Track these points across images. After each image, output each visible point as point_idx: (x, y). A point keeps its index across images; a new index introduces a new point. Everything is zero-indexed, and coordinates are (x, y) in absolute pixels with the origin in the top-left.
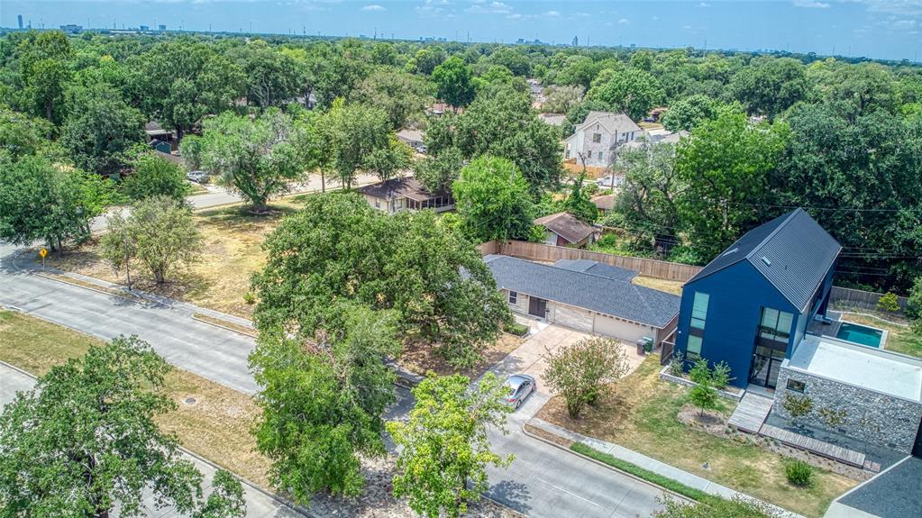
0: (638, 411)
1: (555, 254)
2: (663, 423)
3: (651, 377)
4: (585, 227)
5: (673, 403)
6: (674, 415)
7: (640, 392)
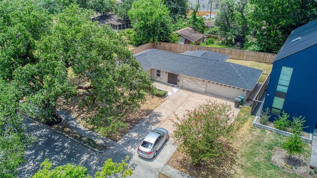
0: (242, 156)
1: (184, 49)
2: (263, 166)
3: (246, 125)
4: (199, 34)
5: (266, 147)
6: (269, 158)
7: (241, 138)
